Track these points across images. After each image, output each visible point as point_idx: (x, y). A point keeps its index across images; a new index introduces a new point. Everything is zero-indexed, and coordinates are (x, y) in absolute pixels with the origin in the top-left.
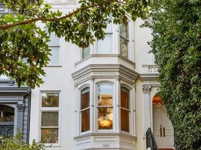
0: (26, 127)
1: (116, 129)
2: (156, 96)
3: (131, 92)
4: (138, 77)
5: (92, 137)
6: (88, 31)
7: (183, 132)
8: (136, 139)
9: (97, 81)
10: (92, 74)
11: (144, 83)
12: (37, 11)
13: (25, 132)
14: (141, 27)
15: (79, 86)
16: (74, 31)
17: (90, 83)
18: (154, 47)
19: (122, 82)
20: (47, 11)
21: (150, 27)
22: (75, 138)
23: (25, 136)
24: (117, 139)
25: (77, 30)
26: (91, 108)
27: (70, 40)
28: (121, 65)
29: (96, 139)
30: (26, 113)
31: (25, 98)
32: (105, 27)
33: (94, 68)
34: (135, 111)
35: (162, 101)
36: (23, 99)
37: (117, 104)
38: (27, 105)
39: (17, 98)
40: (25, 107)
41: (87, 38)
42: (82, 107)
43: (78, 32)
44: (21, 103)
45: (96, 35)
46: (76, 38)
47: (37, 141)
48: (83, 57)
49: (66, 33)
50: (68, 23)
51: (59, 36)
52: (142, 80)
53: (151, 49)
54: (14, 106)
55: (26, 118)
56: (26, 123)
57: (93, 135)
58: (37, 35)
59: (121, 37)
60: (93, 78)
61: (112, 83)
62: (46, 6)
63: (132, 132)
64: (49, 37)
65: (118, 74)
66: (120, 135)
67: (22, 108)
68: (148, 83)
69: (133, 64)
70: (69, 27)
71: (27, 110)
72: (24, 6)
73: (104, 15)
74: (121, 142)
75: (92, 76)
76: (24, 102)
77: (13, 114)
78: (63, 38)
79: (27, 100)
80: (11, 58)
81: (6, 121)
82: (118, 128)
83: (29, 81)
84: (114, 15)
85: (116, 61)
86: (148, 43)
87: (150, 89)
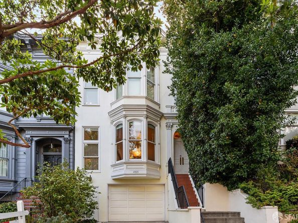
0: (71, 157)
1: (144, 158)
2: (176, 132)
3: (156, 128)
4: (162, 116)
5: (125, 165)
6: (111, 77)
7: (194, 161)
8: (160, 167)
9: (128, 118)
10: (124, 113)
11: (167, 121)
12: (71, 58)
13: (71, 160)
14: (163, 73)
15: (114, 123)
16: (99, 76)
17: (123, 120)
18: (173, 90)
19: (149, 120)
20: (80, 58)
21: (171, 73)
22: (112, 166)
23: (71, 164)
24: (145, 166)
25: (102, 76)
26: (124, 141)
27: (96, 85)
28: (148, 106)
29: (128, 167)
30: (71, 145)
31: (70, 132)
32: (125, 74)
33: (126, 108)
34: (160, 144)
35: (180, 136)
36: (68, 133)
37: (145, 138)
38: (72, 138)
39: (63, 132)
40: (70, 140)
41: (111, 83)
42: (117, 140)
43: (102, 78)
44: (67, 136)
45: (118, 80)
46: (102, 83)
47: (80, 168)
48: (117, 98)
49: (93, 78)
50: (93, 69)
51: (87, 81)
52: (166, 118)
53: (171, 92)
54: (61, 139)
55: (71, 149)
56: (71, 153)
57: (125, 163)
58: (68, 80)
59: (148, 81)
60: (125, 117)
61: (140, 121)
62: (79, 53)
63: (157, 161)
64: (78, 82)
65: (145, 113)
66: (147, 163)
67: (68, 141)
68: (170, 121)
69: (159, 105)
70: (95, 73)
71: (72, 142)
72: (60, 53)
73: (124, 63)
74: (148, 169)
75: (125, 115)
76: (69, 136)
77: (61, 146)
78: (90, 83)
79: (72, 134)
80: (48, 99)
81: (56, 151)
82: (145, 158)
83: (65, 119)
84: (132, 64)
85: (143, 102)
86: (168, 87)
87: (172, 126)
